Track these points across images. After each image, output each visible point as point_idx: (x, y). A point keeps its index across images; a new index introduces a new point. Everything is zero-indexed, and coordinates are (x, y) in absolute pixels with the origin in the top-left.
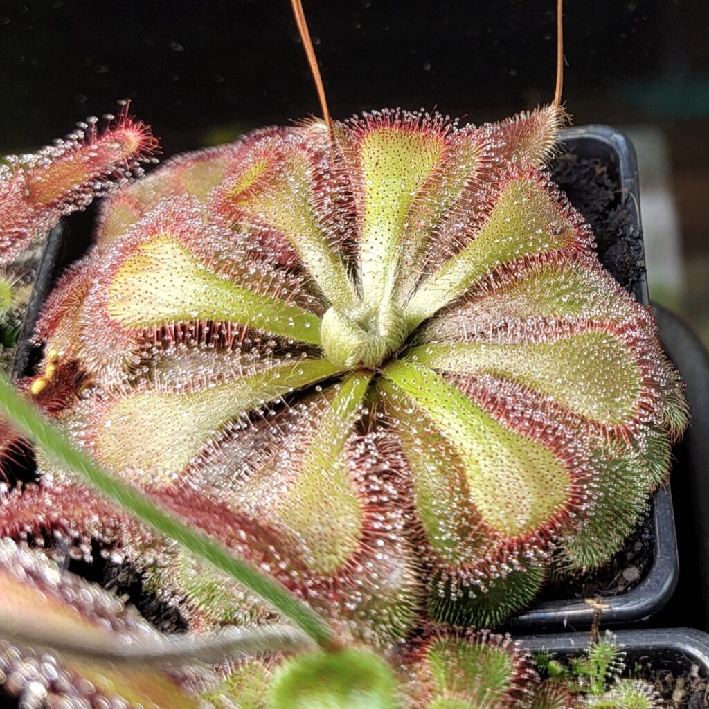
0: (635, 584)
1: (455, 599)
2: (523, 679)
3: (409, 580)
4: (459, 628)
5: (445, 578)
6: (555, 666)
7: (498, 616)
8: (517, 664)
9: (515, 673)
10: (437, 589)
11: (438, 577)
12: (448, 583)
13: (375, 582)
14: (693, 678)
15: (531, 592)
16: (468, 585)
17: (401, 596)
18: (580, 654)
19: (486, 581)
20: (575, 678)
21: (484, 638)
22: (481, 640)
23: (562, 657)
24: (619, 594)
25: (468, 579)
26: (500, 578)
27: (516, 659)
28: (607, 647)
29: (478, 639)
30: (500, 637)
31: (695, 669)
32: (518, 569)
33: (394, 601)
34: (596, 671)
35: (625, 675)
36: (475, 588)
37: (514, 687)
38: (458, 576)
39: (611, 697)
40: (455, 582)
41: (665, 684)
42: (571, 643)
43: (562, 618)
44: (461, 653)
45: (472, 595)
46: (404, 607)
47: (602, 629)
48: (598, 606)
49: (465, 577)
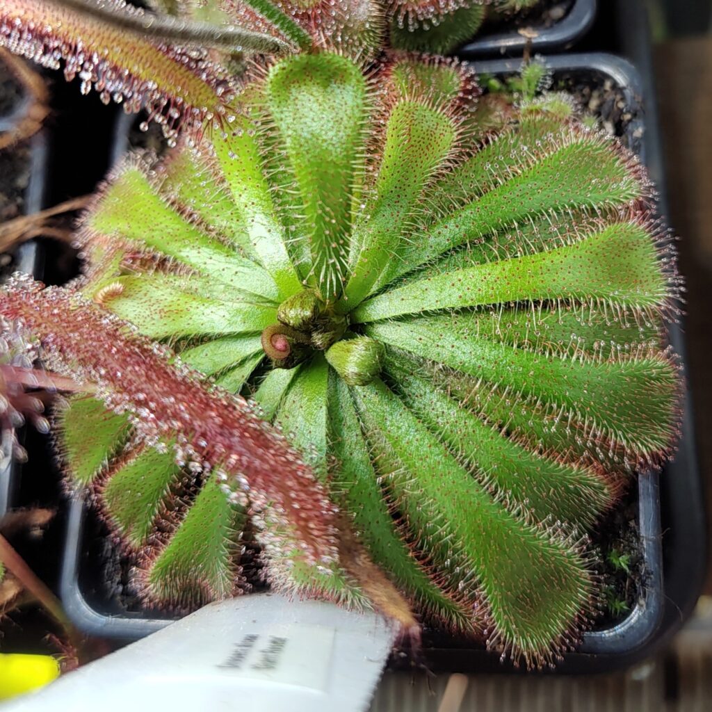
0: (560, 20)
1: (412, 31)
2: (468, 90)
3: (374, 11)
4: (416, 53)
5: (403, 12)
6: (494, 83)
7: (448, 46)
8: (464, 78)
9: (462, 85)
10: (397, 23)
11: (398, 12)
12: (406, 17)
13: (345, 13)
14: (606, 91)
15: (474, 26)
16: (422, 19)
17: (367, 26)
18: (515, 74)
19: (437, 16)
20: (511, 92)
21: (437, 61)
22: (434, 63)
23: (501, 77)
24: (547, 28)
25: (422, 14)
26: (448, 14)
27: (462, 75)
28: (537, 68)
29: (432, 62)
30: (449, 60)
31: (608, 85)
32: (463, 6)
33: (363, 29)
34: (527, 87)
35: (551, 89)
36: (429, 21)
37: (461, 95)
38: (413, 11)
39: (539, 103)
40: (411, 16)
41: (583, 96)
42: (508, 66)
43: (499, 48)
44: (419, 71)
45: (426, 27)
46: (371, 34)
47: (532, 55)
48: (529, 36)
49: (420, 12)
